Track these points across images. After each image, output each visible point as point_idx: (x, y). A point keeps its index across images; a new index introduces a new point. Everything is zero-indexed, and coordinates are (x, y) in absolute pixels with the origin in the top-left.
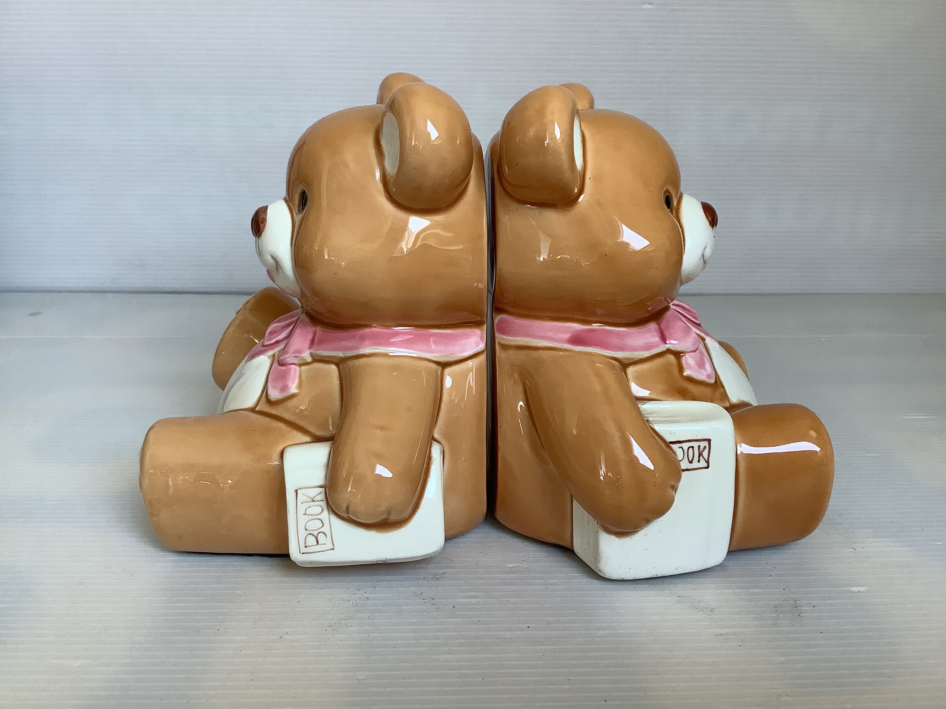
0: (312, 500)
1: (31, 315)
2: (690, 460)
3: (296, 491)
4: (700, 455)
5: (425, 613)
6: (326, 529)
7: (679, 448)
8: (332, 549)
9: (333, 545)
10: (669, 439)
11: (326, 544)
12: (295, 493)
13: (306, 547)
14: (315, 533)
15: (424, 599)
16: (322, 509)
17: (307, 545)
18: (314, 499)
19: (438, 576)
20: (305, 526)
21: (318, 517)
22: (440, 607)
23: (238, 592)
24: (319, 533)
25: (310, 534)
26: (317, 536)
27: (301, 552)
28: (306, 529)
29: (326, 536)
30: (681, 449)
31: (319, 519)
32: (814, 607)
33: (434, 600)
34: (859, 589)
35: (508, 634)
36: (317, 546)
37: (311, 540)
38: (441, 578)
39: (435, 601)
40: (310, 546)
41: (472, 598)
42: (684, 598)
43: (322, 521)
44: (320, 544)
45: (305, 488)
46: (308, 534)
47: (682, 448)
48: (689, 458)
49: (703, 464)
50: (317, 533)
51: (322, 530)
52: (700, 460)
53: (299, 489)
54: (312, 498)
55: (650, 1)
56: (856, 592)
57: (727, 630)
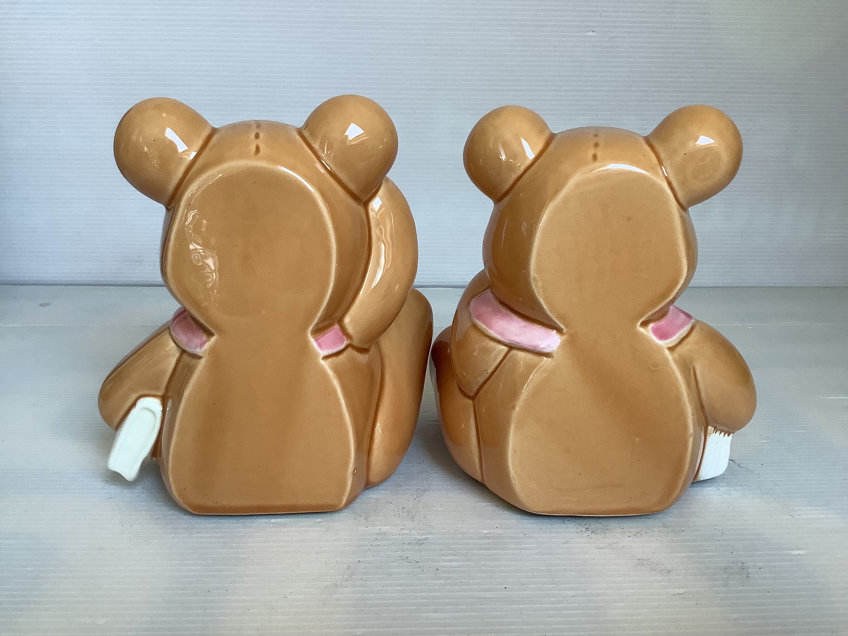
1: (41, 305)
5: (411, 575)
15: (410, 563)
22: (425, 570)
32: (760, 568)
34: (799, 552)
35: (487, 594)
38: (423, 543)
39: (420, 564)
41: (454, 562)
42: (644, 561)
55: (593, 29)
56: (796, 555)
57: (684, 590)
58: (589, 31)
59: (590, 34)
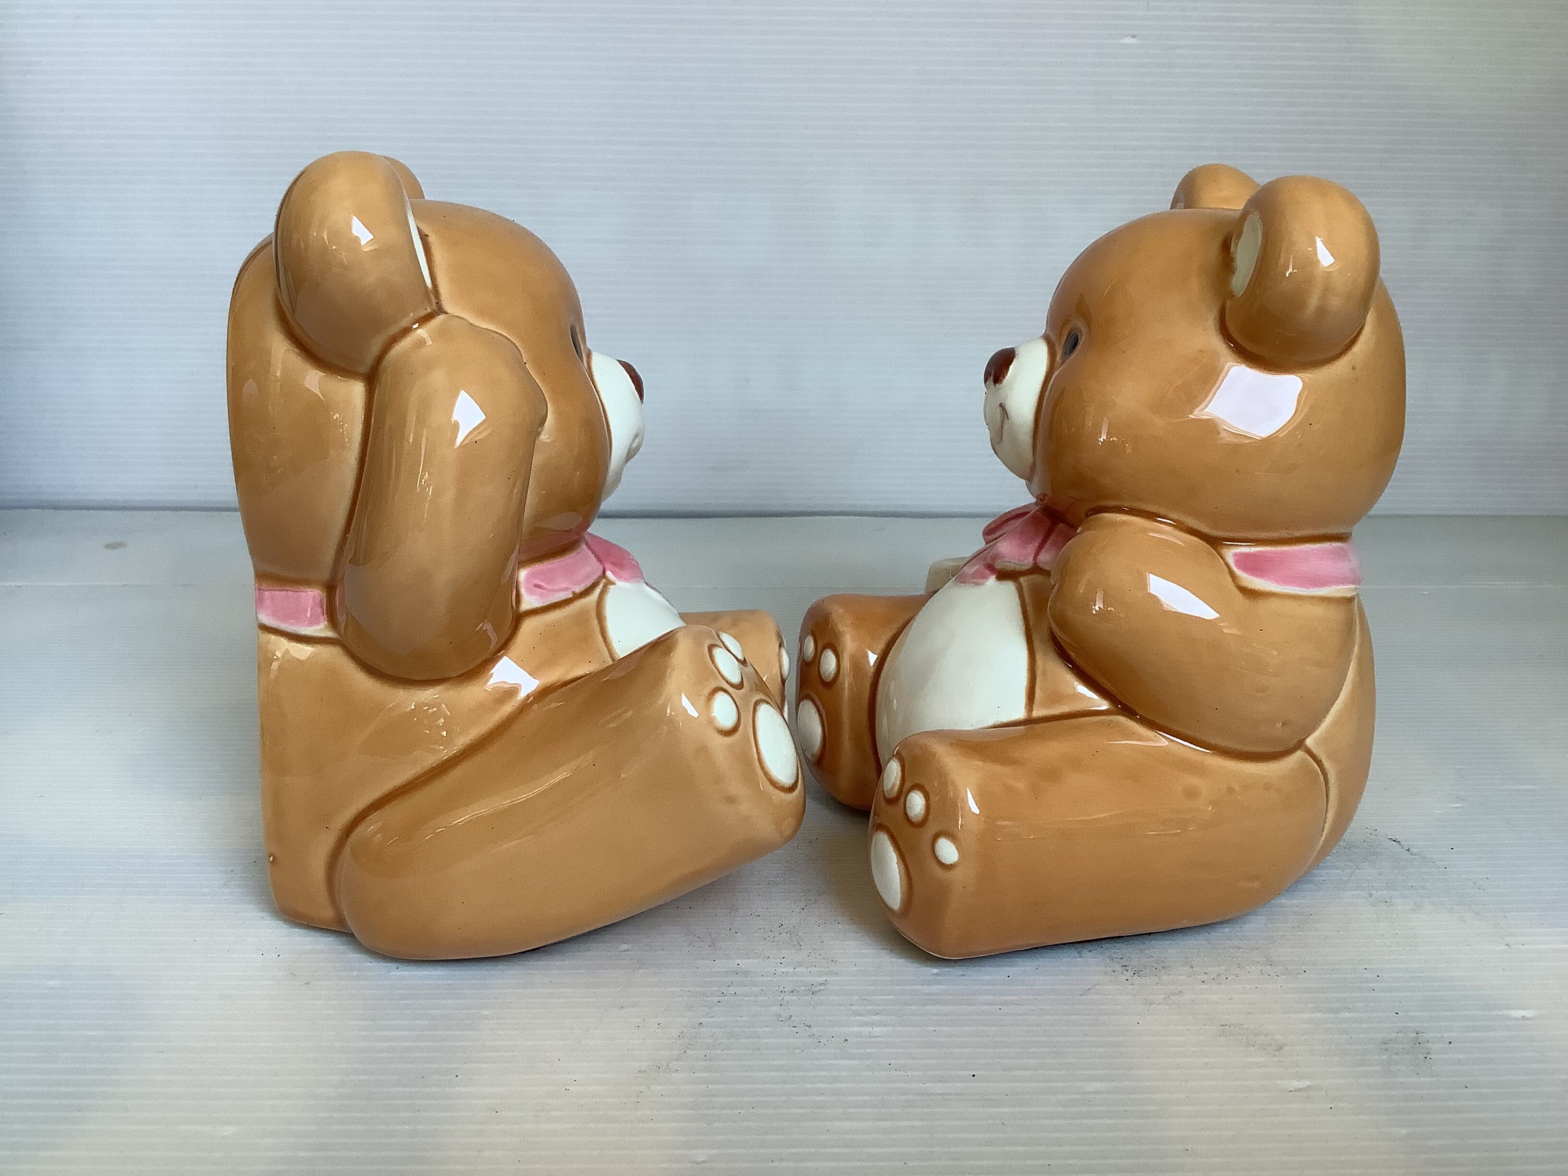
1: (108, 547)
5: (798, 1051)
15: (794, 1027)
19: (815, 989)
22: (823, 1040)
23: (485, 1012)
32: (1450, 1043)
33: (811, 1029)
34: (1523, 1013)
35: (939, 1088)
38: (820, 990)
39: (814, 1030)
41: (876, 1026)
42: (1231, 1028)
55: (1135, 32)
56: (1518, 1019)
57: (1308, 1083)
58: (1126, 36)
59: (1129, 40)
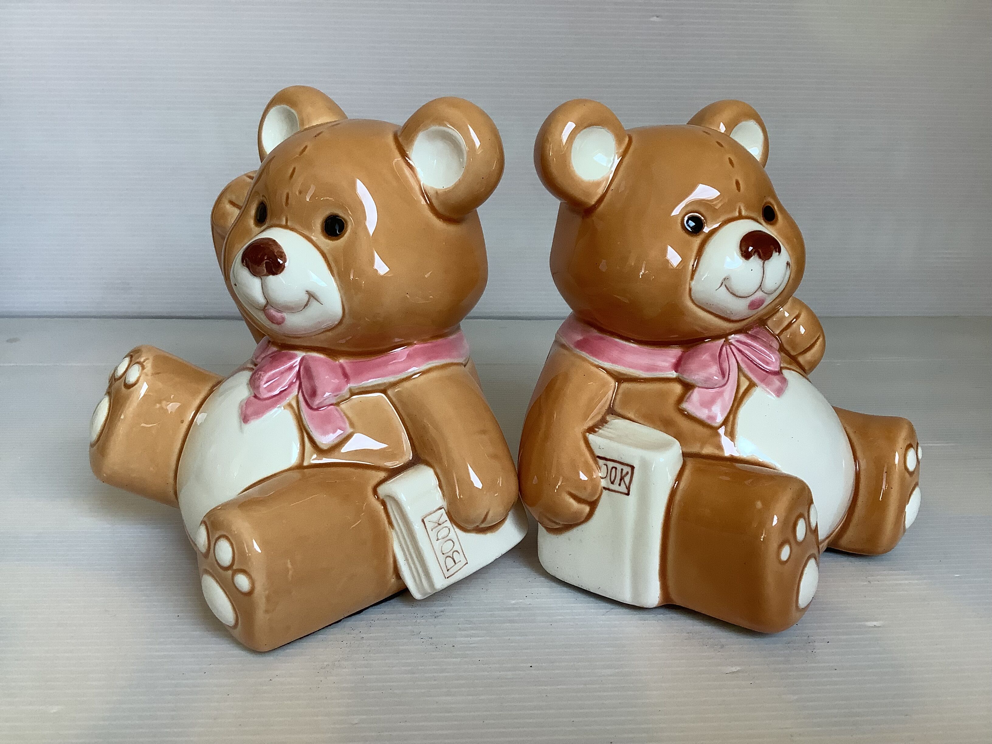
0: (438, 524)
2: (612, 480)
3: (423, 521)
4: (622, 479)
6: (457, 547)
7: (605, 465)
8: (466, 564)
9: (466, 559)
10: (598, 453)
11: (460, 561)
12: (422, 523)
13: (448, 571)
14: (450, 554)
16: (449, 529)
17: (448, 568)
18: (439, 523)
19: (436, 614)
20: (442, 551)
21: (448, 538)
24: (453, 553)
25: (447, 557)
26: (453, 556)
27: (446, 577)
28: (443, 554)
29: (459, 553)
30: (605, 466)
31: (450, 540)
32: (828, 642)
34: (875, 623)
36: (456, 565)
37: (450, 562)
38: (440, 615)
40: (450, 568)
43: (452, 540)
44: (457, 563)
45: (428, 515)
46: (446, 558)
47: (607, 466)
48: (612, 478)
49: (623, 488)
50: (452, 553)
51: (454, 549)
52: (622, 483)
53: (425, 518)
54: (437, 522)
55: (658, 14)
56: (872, 627)
57: (738, 668)
58: (653, 16)
59: (655, 19)
